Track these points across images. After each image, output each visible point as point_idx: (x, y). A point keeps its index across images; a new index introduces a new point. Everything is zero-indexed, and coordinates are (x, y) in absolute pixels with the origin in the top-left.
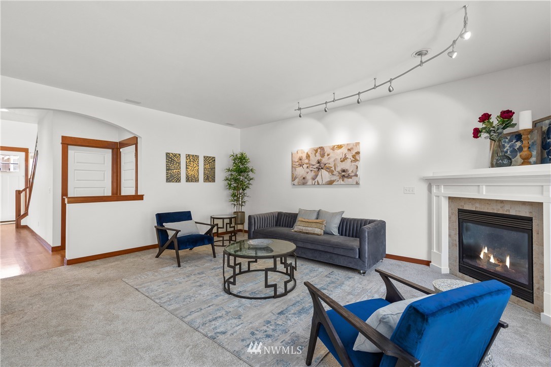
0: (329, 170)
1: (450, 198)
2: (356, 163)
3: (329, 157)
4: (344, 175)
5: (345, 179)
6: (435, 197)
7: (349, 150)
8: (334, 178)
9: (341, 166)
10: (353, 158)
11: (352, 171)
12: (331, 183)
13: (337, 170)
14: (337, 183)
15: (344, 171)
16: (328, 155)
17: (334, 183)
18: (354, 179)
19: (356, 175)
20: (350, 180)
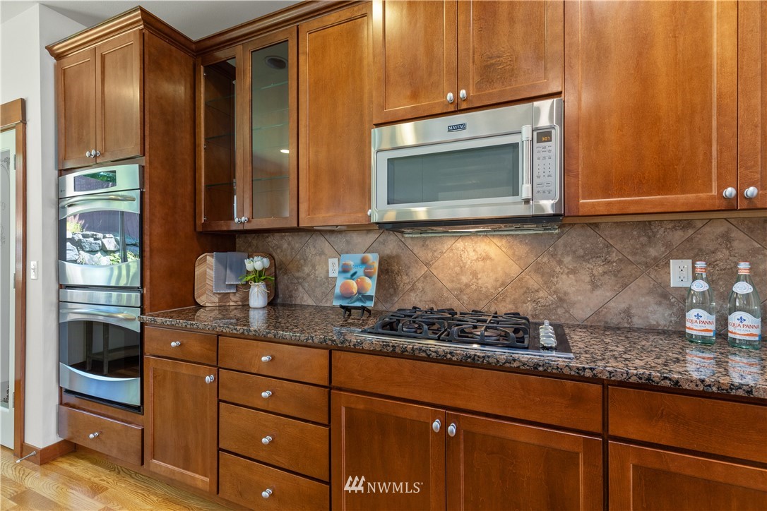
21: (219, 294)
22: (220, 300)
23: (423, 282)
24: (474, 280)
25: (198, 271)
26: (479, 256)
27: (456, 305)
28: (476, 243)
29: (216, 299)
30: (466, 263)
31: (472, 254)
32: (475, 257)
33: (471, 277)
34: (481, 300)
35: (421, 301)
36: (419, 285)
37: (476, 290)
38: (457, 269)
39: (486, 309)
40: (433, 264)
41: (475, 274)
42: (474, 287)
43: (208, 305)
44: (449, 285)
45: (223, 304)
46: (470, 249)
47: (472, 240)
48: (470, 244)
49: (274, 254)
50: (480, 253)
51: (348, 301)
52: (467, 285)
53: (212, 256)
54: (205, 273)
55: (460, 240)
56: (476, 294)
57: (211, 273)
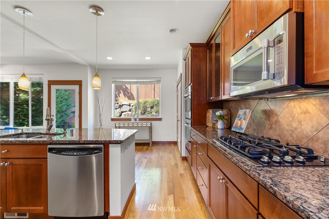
21: (212, 123)
22: (213, 125)
23: (275, 125)
24: (300, 126)
25: (207, 115)
26: (303, 111)
27: (290, 139)
28: (301, 102)
29: (212, 125)
30: (295, 115)
31: (298, 109)
32: (300, 112)
33: (298, 124)
34: (303, 138)
35: (274, 135)
36: (274, 126)
37: (300, 132)
38: (291, 118)
39: (306, 145)
40: (279, 115)
41: (300, 122)
42: (299, 130)
43: (209, 126)
44: (287, 128)
45: (213, 126)
46: (297, 107)
47: (299, 101)
48: (297, 103)
49: (231, 110)
50: (302, 109)
51: (236, 129)
52: (296, 129)
53: (211, 110)
54: (209, 116)
55: (292, 101)
56: (300, 135)
57: (211, 116)
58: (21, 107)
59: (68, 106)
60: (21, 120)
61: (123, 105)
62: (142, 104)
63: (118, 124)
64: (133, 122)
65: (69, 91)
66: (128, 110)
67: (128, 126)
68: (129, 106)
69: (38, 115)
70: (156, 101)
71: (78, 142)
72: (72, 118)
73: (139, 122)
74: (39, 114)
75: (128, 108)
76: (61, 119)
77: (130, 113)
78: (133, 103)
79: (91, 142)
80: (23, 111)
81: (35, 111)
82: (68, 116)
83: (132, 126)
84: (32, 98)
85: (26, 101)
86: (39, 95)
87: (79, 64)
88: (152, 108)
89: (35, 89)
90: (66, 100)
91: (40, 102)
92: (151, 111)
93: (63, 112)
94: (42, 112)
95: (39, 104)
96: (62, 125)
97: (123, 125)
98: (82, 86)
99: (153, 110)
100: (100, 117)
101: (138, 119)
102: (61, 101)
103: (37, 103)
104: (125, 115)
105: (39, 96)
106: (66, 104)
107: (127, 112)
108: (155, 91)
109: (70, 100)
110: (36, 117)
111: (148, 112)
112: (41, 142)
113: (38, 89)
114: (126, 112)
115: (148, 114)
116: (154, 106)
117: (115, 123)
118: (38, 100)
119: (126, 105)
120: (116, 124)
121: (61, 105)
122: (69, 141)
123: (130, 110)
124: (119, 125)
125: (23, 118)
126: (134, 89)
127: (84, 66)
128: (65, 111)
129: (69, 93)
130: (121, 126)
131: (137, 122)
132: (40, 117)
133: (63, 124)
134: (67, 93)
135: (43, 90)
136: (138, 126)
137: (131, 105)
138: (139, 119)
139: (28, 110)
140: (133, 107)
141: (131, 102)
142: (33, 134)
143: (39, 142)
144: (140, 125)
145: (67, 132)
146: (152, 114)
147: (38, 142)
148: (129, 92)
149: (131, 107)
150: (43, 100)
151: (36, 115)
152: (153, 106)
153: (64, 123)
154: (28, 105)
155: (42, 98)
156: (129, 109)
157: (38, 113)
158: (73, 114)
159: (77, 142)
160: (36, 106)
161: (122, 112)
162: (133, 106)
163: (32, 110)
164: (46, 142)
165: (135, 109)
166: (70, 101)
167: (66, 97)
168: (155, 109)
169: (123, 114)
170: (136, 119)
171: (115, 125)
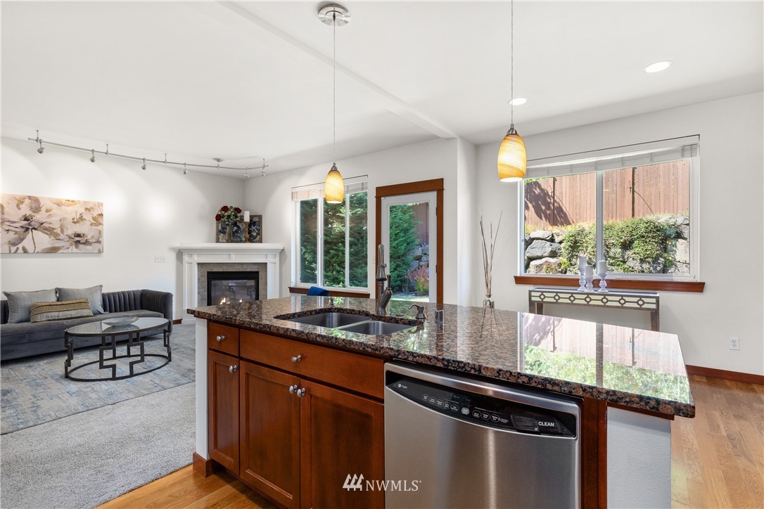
0: (49, 231)
1: (198, 264)
2: (99, 228)
3: (49, 213)
4: (79, 240)
5: (81, 246)
6: (186, 264)
7: (86, 209)
8: (58, 244)
9: (71, 230)
10: (94, 220)
11: (92, 237)
12: (53, 250)
13: (65, 233)
14: (66, 251)
15: (79, 235)
16: (47, 211)
17: (60, 251)
18: (96, 247)
19: (98, 242)
20: (88, 247)
58: (335, 247)
59: (408, 244)
60: (334, 273)
61: (533, 239)
62: (591, 236)
63: (539, 294)
64: (586, 291)
65: (409, 212)
66: (546, 254)
67: (572, 303)
68: (549, 243)
69: (359, 264)
70: (642, 226)
71: (474, 369)
72: (415, 270)
73: (606, 291)
74: (361, 262)
75: (548, 248)
76: (396, 272)
77: (552, 260)
78: (563, 232)
79: (526, 380)
80: (338, 256)
81: (355, 256)
82: (408, 265)
83: (584, 305)
84: (351, 228)
85: (342, 236)
86: (361, 223)
87: (439, 137)
88: (626, 246)
89: (354, 212)
90: (406, 231)
91: (362, 238)
92: (623, 257)
93: (399, 257)
94: (366, 257)
95: (361, 240)
96: (398, 286)
97: (554, 297)
98: (444, 191)
99: (629, 253)
100: (486, 273)
101: (603, 283)
102: (396, 235)
103: (358, 240)
104: (539, 267)
105: (361, 226)
106: (404, 241)
107: (544, 260)
108: (636, 195)
109: (412, 231)
110: (356, 266)
111: (614, 258)
112: (369, 350)
113: (359, 211)
114: (540, 258)
115: (612, 265)
116: (636, 242)
117: (530, 292)
118: (359, 233)
119: (542, 239)
120: (533, 294)
121: (396, 242)
122: (446, 363)
123: (554, 254)
124: (540, 297)
125: (338, 268)
126: (564, 195)
127: (449, 139)
128: (403, 255)
129: (410, 216)
130: (546, 300)
131: (600, 291)
132: (361, 268)
133: (399, 283)
134: (407, 217)
135: (366, 213)
136: (605, 306)
137: (557, 239)
138: (606, 280)
139: (344, 254)
140: (563, 245)
141: (556, 230)
142: (351, 313)
143: (364, 348)
144: (613, 301)
145: (424, 318)
146: (626, 266)
147: (361, 349)
148: (549, 203)
149: (555, 245)
150: (366, 233)
151: (357, 263)
152: (631, 242)
153: (401, 281)
154: (344, 243)
155: (366, 229)
156: (550, 249)
157: (359, 260)
158: (418, 262)
159: (473, 372)
160: (356, 245)
161: (531, 259)
162: (561, 242)
163: (351, 254)
164: (382, 352)
165: (567, 252)
166: (412, 234)
167: (405, 225)
168: (636, 250)
169: (533, 263)
170: (596, 283)
171: (530, 296)
